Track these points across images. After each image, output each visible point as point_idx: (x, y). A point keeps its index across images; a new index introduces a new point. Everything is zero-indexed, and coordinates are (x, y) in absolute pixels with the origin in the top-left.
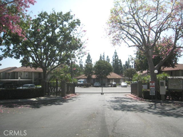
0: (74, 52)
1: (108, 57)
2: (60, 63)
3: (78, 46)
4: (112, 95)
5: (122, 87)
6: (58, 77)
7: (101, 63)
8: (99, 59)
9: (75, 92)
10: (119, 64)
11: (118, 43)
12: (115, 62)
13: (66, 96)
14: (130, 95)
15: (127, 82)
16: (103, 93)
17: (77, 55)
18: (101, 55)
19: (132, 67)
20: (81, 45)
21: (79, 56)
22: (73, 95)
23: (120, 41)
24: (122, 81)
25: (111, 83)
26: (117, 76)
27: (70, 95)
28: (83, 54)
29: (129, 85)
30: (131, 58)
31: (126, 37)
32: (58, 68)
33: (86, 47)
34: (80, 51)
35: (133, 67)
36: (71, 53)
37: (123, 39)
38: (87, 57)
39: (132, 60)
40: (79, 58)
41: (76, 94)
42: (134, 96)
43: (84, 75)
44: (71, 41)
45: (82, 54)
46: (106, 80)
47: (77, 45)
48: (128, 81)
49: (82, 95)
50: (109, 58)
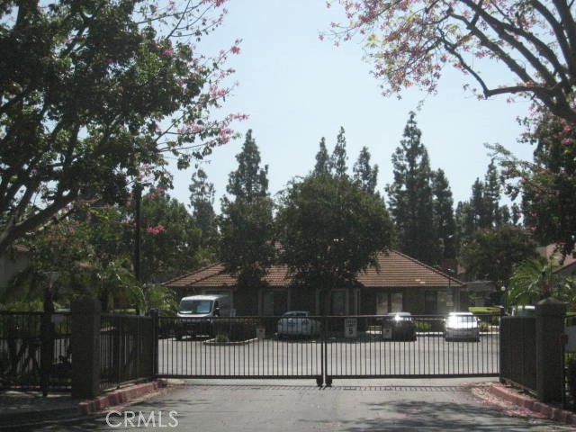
0: (152, 127)
1: (365, 156)
2: (66, 193)
3: (177, 93)
4: (387, 388)
5: (448, 340)
6: (55, 276)
7: (323, 194)
8: (313, 169)
9: (160, 371)
10: (435, 197)
11: (420, 73)
12: (410, 184)
13: (104, 393)
14: (492, 390)
15: (483, 309)
16: (329, 379)
17: (172, 144)
18: (322, 145)
19: (511, 221)
20: (195, 85)
21: (186, 149)
22: (146, 391)
23: (434, 61)
24: (450, 304)
25: (381, 314)
26: (422, 275)
27: (128, 388)
28: (208, 139)
29: (494, 330)
30: (504, 164)
31: (466, 38)
32: (56, 222)
33: (223, 94)
34: (191, 118)
35: (516, 218)
36: (134, 130)
37: (451, 49)
38: (240, 158)
39: (512, 173)
40: (183, 164)
41: (164, 385)
42: (514, 394)
43: (220, 267)
44: (133, 61)
45: (203, 136)
46: (352, 300)
47: (174, 82)
48: (486, 305)
49: (198, 390)
50: (372, 164)
